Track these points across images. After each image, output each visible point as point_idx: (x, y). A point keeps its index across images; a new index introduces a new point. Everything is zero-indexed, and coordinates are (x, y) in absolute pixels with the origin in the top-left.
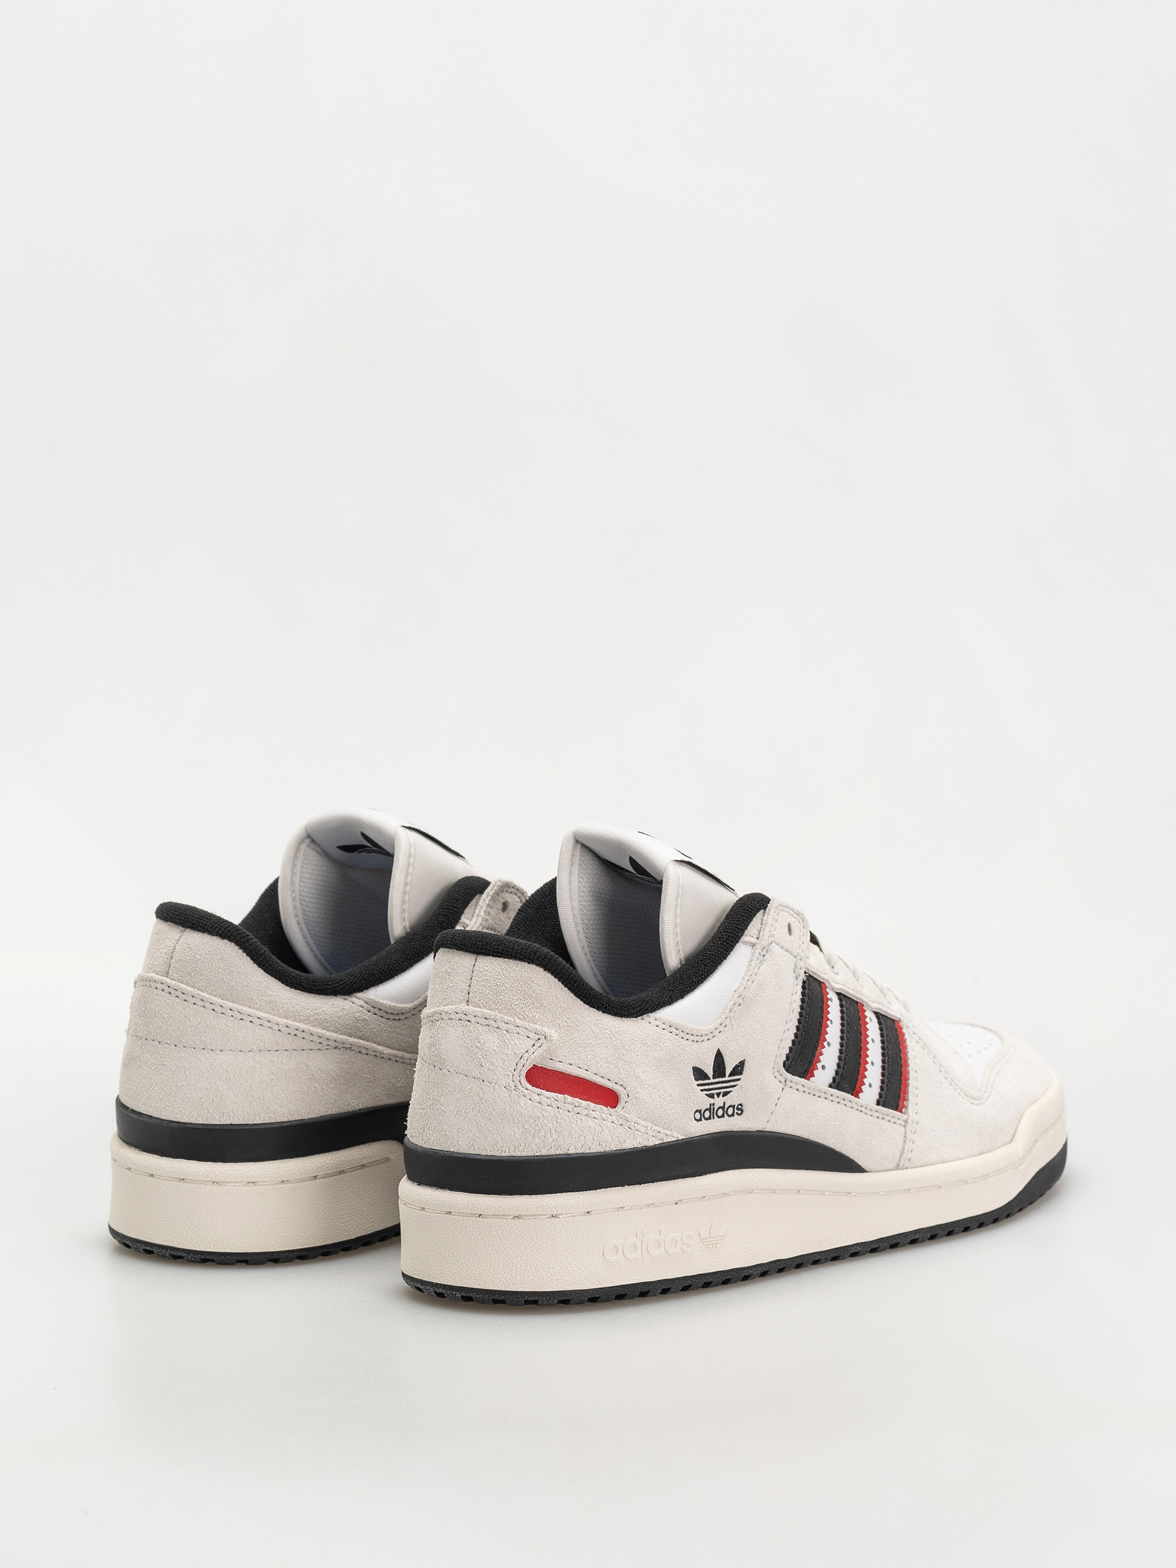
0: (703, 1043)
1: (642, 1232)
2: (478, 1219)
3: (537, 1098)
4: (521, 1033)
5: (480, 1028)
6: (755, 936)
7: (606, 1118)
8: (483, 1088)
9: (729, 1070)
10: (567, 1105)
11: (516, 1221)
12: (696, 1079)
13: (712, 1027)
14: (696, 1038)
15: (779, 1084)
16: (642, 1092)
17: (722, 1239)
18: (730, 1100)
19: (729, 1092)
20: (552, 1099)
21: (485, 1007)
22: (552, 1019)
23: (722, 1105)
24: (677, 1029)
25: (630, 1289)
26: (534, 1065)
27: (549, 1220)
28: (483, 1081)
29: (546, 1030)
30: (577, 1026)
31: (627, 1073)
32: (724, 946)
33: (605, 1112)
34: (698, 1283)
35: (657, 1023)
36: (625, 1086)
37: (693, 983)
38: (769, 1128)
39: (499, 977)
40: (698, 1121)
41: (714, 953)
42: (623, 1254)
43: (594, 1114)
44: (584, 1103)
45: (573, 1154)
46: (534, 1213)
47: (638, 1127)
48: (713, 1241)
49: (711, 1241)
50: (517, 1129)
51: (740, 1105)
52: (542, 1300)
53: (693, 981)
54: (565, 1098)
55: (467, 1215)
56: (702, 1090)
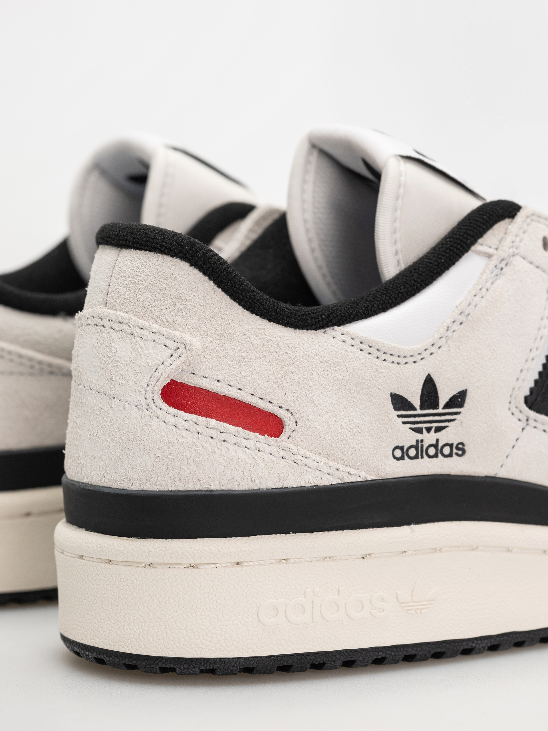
0: (406, 365)
1: (313, 591)
2: (107, 566)
3: (172, 420)
4: (157, 340)
5: (114, 335)
6: (495, 247)
7: (261, 448)
8: (114, 406)
9: (443, 400)
10: (210, 431)
11: (148, 570)
12: (396, 408)
13: (419, 346)
14: (396, 359)
15: (518, 422)
16: (315, 419)
17: (431, 604)
18: (444, 437)
19: (444, 428)
20: (190, 422)
21: (121, 310)
22: (198, 324)
23: (434, 442)
24: (370, 347)
25: (295, 660)
26: (171, 380)
27: (185, 570)
28: (114, 398)
29: (187, 337)
30: (231, 335)
31: (296, 395)
32: (447, 253)
33: (262, 441)
34: (395, 655)
35: (344, 338)
36: (292, 411)
37: (400, 295)
38: (503, 473)
39: (137, 273)
40: (398, 459)
41: (432, 261)
42: (286, 616)
43: (245, 443)
44: (232, 429)
45: (217, 490)
46: (166, 562)
47: (307, 462)
48: (418, 606)
49: (413, 606)
50: (148, 457)
51: (462, 444)
52: (180, 668)
53: (400, 292)
54: (207, 421)
55: (96, 560)
56: (404, 423)
